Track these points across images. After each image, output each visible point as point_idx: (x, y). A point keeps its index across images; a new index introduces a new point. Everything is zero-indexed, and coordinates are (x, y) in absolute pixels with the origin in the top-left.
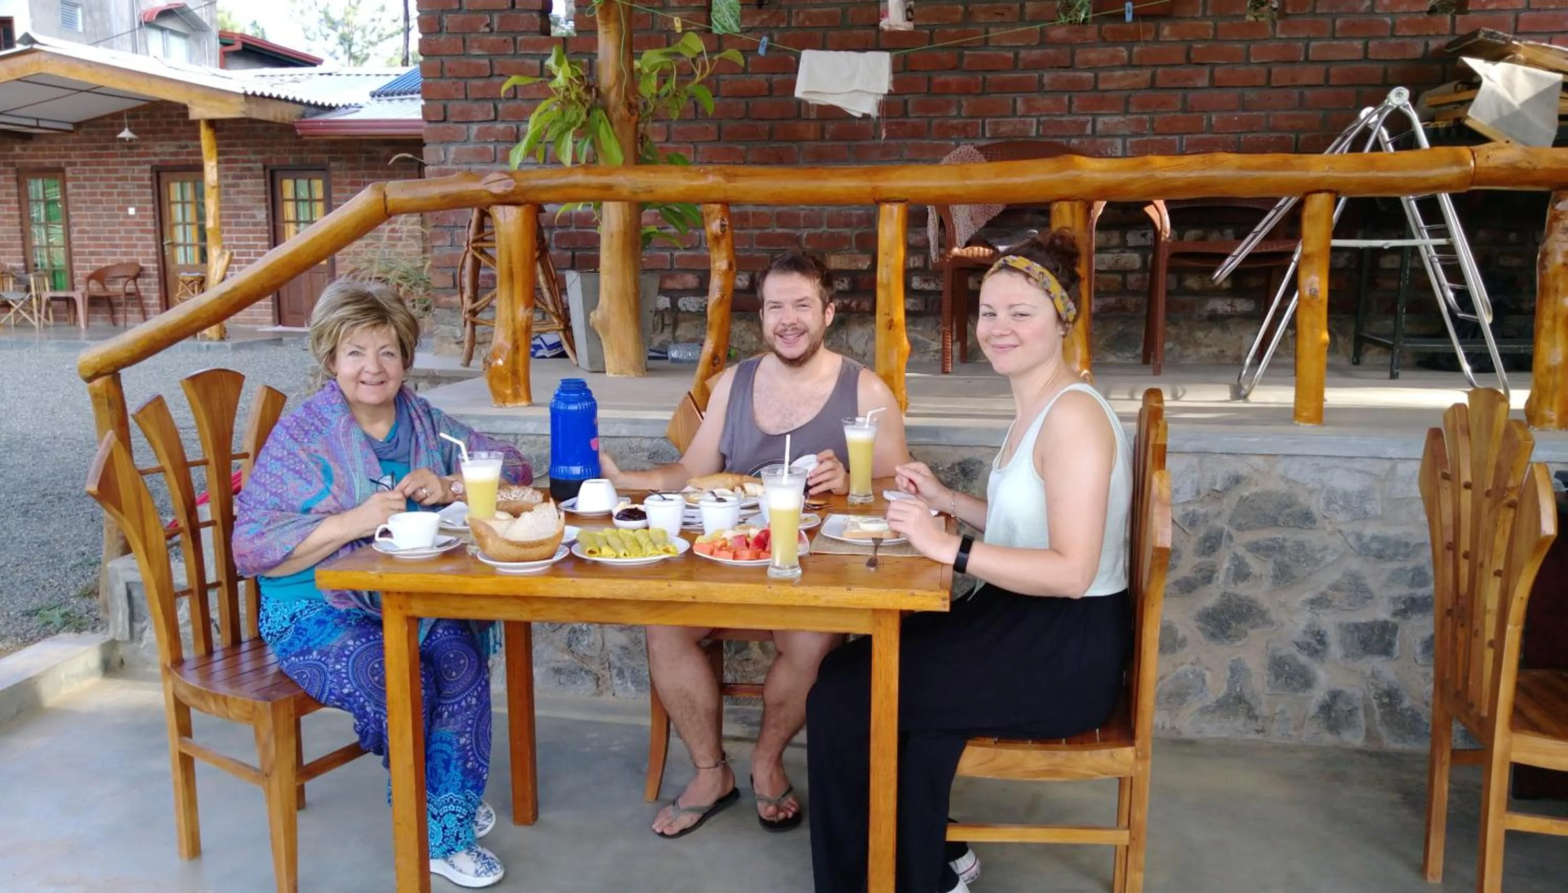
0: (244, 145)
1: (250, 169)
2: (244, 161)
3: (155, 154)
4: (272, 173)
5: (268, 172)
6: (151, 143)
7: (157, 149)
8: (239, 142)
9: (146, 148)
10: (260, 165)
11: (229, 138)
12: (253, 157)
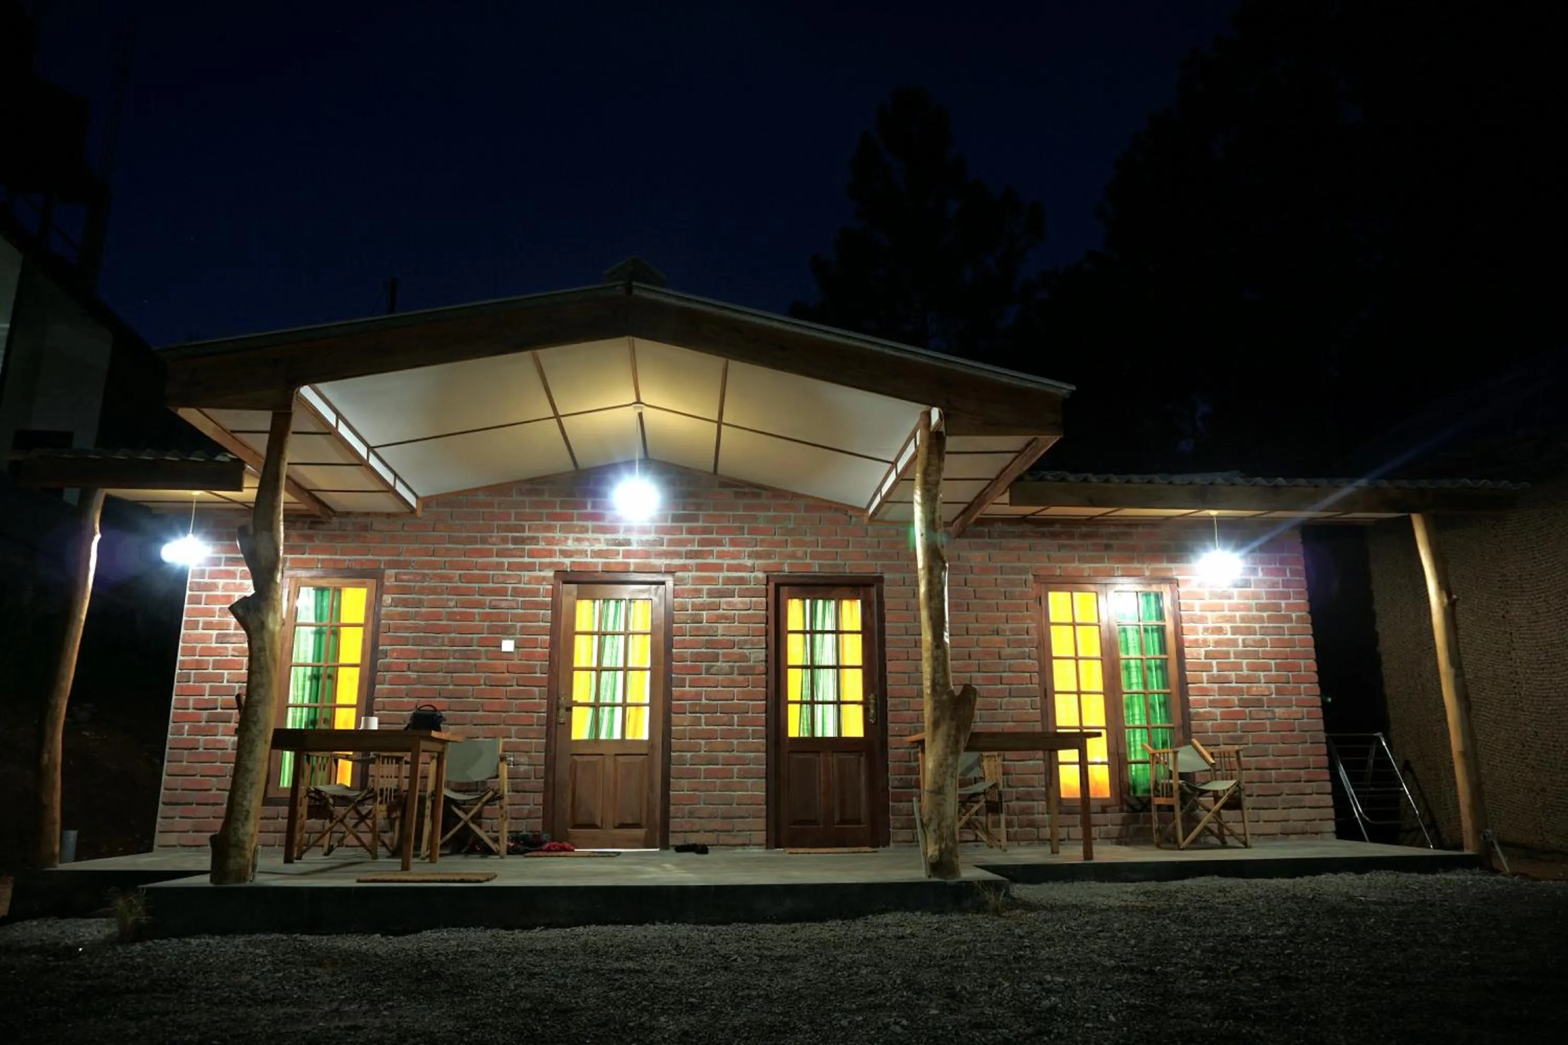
0: (733, 543)
1: (741, 581)
2: (731, 568)
3: (565, 554)
4: (778, 586)
5: (772, 585)
6: (558, 535)
7: (571, 545)
8: (727, 538)
9: (550, 541)
10: (761, 575)
11: (705, 531)
12: (749, 562)
